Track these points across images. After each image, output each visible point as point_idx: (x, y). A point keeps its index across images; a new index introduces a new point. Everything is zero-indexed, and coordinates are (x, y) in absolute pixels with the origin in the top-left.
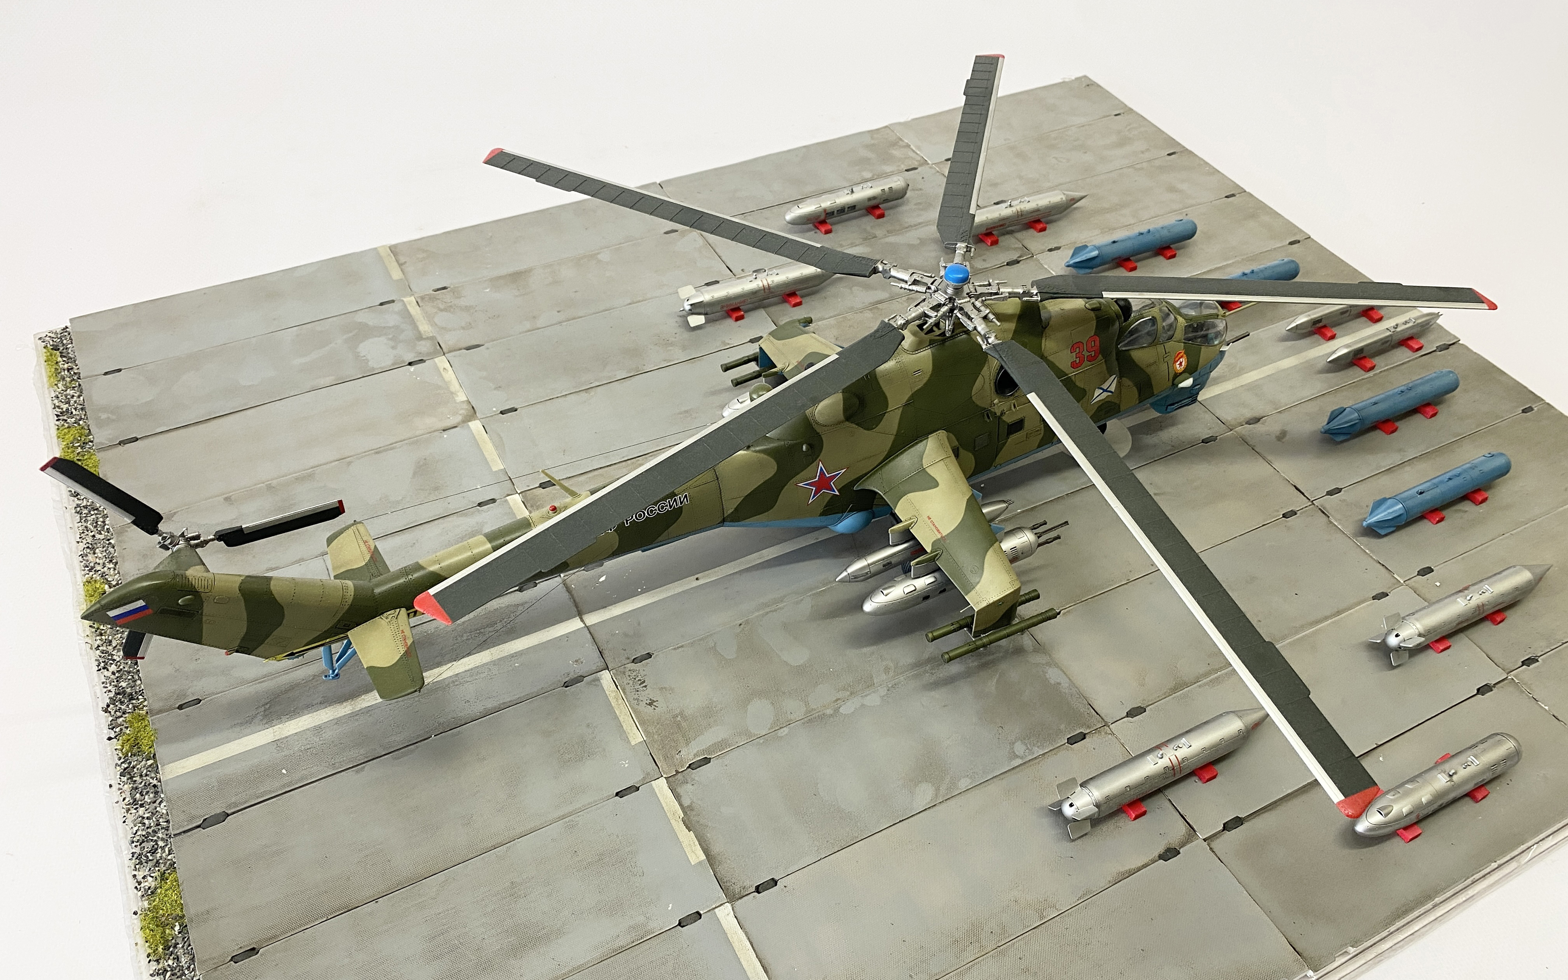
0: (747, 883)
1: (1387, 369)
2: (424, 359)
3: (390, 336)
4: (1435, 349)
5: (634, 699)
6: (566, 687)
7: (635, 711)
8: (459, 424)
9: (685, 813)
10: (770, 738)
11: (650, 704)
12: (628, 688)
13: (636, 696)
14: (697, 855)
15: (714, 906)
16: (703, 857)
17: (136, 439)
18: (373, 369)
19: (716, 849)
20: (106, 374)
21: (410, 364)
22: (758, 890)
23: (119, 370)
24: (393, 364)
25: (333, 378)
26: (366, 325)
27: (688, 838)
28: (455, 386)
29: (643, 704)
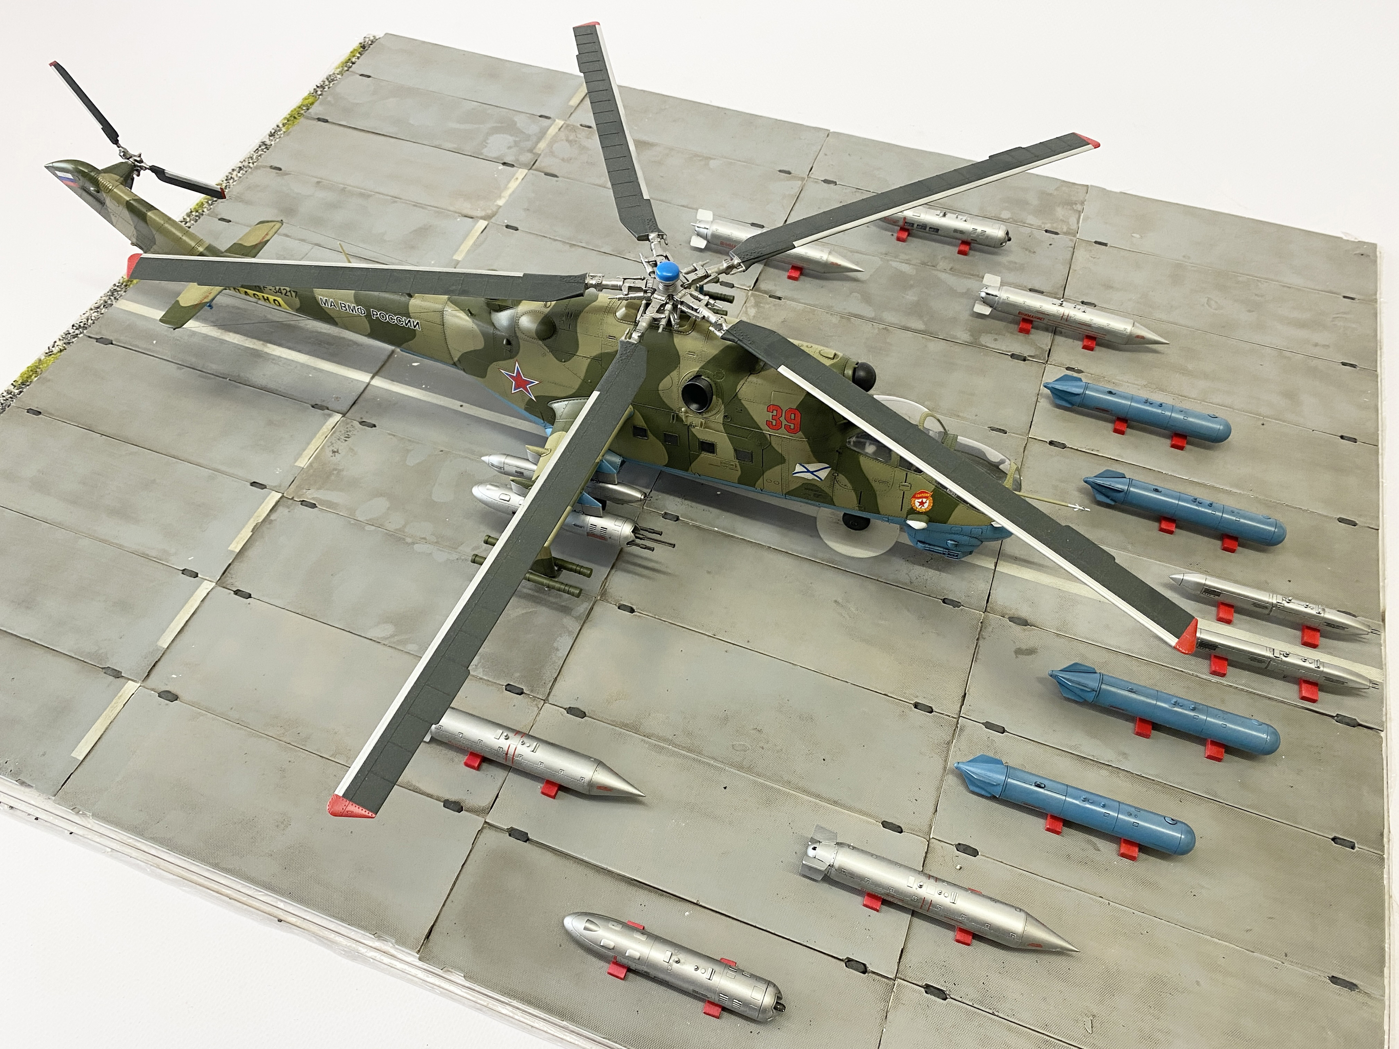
0: (237, 584)
1: (1242, 690)
2: (515, 165)
3: (517, 139)
4: (1335, 715)
5: (331, 442)
6: (313, 407)
7: (322, 448)
8: (477, 217)
9: (264, 520)
10: (359, 525)
11: (334, 452)
12: (338, 434)
13: (334, 442)
14: (236, 547)
15: (207, 578)
16: (237, 550)
17: (326, 121)
18: (482, 154)
19: (250, 553)
20: (361, 75)
21: (504, 164)
22: (237, 592)
23: (369, 77)
24: (494, 158)
25: (455, 146)
26: (516, 124)
27: (246, 533)
28: (507, 194)
29: (331, 448)
